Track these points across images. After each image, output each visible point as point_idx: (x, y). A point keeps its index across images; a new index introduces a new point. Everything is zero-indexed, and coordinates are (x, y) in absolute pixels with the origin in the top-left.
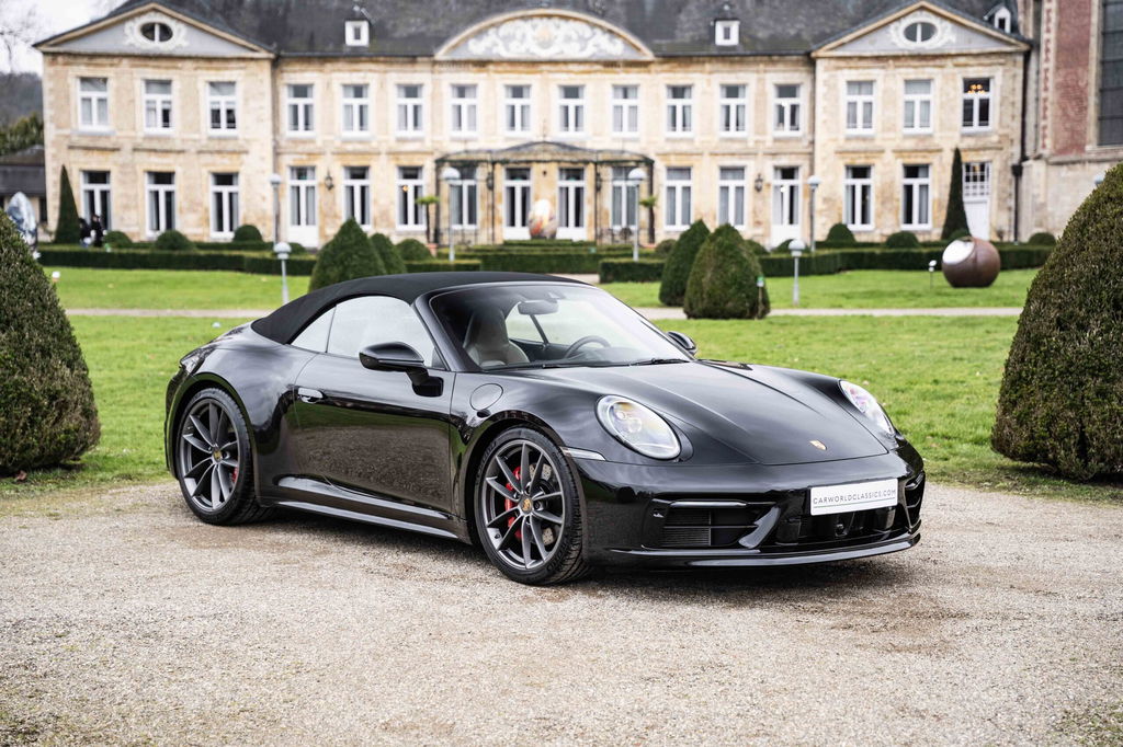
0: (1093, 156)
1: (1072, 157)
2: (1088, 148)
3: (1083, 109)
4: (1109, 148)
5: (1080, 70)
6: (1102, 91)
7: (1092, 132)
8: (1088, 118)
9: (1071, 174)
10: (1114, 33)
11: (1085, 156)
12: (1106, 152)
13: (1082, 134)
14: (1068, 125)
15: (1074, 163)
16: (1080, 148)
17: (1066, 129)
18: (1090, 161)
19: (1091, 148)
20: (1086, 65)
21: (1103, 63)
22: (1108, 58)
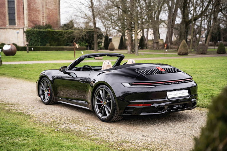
0: (8, 27)
1: (3, 27)
2: (7, 25)
3: (5, 17)
4: (12, 26)
5: (4, 9)
6: (9, 14)
7: (8, 22)
8: (6, 19)
9: (4, 31)
10: (11, 2)
11: (6, 27)
12: (11, 27)
13: (6, 22)
14: (2, 20)
15: (4, 28)
16: (5, 25)
17: (1, 21)
18: (8, 28)
19: (8, 25)
20: (5, 8)
21: (9, 8)
22: (10, 7)
